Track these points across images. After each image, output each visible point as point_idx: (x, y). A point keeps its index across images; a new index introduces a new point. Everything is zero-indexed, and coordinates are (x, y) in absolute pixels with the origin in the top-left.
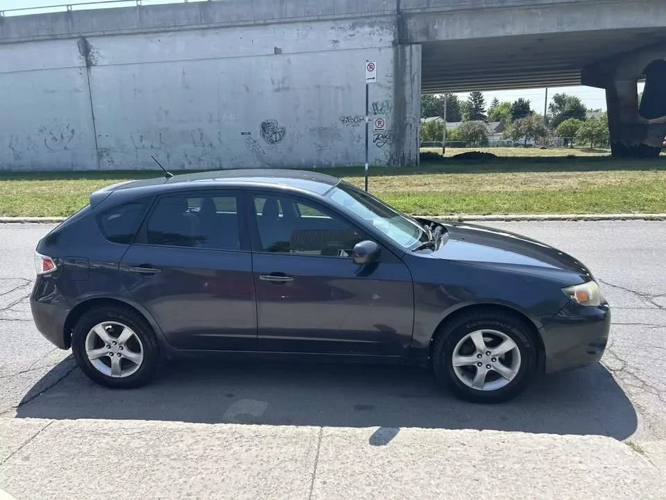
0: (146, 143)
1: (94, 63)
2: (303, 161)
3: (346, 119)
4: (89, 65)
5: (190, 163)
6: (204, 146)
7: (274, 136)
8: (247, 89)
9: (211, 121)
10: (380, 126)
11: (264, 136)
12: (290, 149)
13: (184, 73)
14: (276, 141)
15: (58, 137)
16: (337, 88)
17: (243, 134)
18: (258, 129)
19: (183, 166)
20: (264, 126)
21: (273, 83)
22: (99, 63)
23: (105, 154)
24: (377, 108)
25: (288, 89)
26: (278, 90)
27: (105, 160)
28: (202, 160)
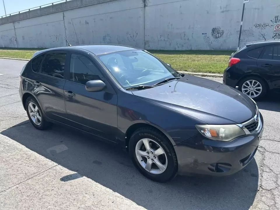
0: (162, 38)
1: (147, 5)
2: (231, 47)
3: (258, 25)
4: (145, 6)
5: (178, 47)
6: (185, 40)
7: (218, 35)
8: (208, 13)
9: (189, 28)
10: (278, 29)
11: (213, 35)
12: (225, 41)
13: (181, 7)
14: (218, 37)
15: (132, 36)
16: (256, 9)
17: (203, 34)
18: (211, 31)
19: (176, 48)
20: (214, 30)
21: (221, 8)
22: (149, 5)
23: (147, 43)
24: (278, 19)
25: (228, 11)
26: (223, 12)
27: (147, 45)
28: (183, 46)
